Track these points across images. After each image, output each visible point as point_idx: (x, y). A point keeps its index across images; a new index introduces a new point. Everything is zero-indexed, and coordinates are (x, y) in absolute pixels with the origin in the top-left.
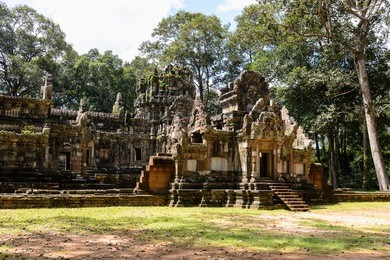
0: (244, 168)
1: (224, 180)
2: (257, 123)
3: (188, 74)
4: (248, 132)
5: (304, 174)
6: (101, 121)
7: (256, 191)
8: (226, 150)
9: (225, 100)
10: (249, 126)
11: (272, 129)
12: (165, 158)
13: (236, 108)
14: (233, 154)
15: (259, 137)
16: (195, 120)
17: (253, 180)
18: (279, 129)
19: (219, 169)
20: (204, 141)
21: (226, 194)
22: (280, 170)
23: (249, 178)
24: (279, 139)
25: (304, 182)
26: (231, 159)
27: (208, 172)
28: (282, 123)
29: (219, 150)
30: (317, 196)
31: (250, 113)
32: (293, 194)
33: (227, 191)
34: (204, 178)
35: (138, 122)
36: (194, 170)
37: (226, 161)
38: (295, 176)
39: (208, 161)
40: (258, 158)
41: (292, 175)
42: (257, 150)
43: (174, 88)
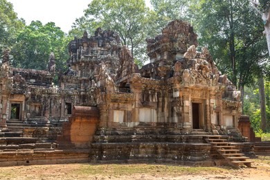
5: (234, 126)
6: (33, 78)
11: (205, 77)
14: (162, 105)
18: (212, 77)
19: (149, 121)
22: (214, 121)
26: (160, 109)
27: (137, 124)
29: (148, 100)
34: (132, 131)
36: (121, 121)
37: (155, 112)
38: (225, 128)
39: (137, 112)
40: (191, 108)
41: (222, 127)
42: (190, 99)
43: (103, 49)
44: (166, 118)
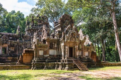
0: (63, 54)
1: (55, 59)
2: (67, 35)
3: (46, 18)
4: (64, 39)
5: (89, 56)
6: (11, 37)
7: (67, 63)
8: (56, 46)
9: (56, 27)
10: (64, 36)
11: (74, 38)
12: (30, 50)
13: (60, 29)
14: (58, 48)
15: (69, 41)
16: (43, 35)
17: (66, 58)
18: (77, 37)
19: (53, 54)
20: (47, 43)
21: (55, 64)
22: (77, 54)
23: (65, 57)
24: (77, 41)
25: (88, 59)
26: (58, 50)
27: (48, 55)
28: (78, 35)
29: (53, 46)
30: (94, 65)
31: (65, 31)
32: (82, 64)
33: (55, 63)
34: (46, 58)
35: (26, 37)
36: (42, 54)
37: (56, 51)
38: (85, 56)
39: (48, 51)
40: (68, 49)
41: (83, 56)
42: (68, 46)
43: (40, 24)
44: (60, 53)
